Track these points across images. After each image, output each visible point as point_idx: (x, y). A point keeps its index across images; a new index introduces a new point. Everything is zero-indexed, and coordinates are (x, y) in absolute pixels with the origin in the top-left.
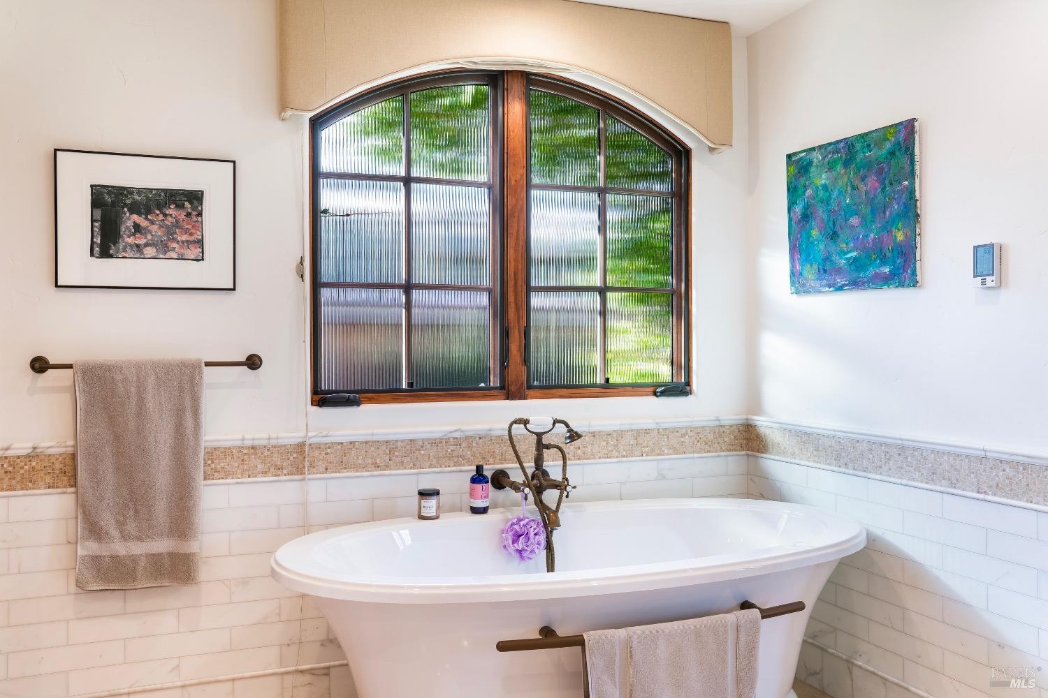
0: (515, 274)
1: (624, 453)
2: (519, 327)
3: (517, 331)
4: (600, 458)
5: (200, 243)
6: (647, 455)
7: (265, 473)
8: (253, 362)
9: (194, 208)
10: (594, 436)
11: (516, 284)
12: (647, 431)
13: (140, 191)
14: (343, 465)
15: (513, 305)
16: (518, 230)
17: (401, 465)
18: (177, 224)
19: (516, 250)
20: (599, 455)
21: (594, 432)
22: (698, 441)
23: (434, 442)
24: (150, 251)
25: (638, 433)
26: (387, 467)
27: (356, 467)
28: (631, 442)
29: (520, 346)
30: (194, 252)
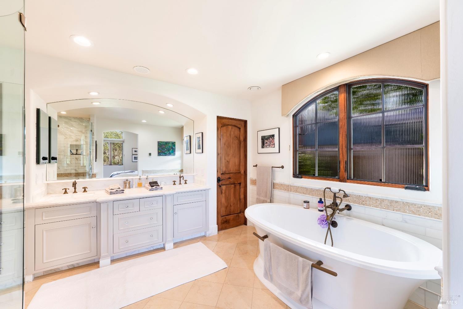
0: (342, 145)
1: (385, 208)
2: (343, 161)
3: (343, 162)
4: (373, 207)
5: (274, 144)
6: (396, 211)
7: (283, 190)
8: (283, 167)
9: (273, 138)
10: (370, 199)
11: (342, 148)
12: (396, 202)
13: (267, 136)
14: (296, 191)
15: (341, 154)
16: (343, 132)
17: (309, 194)
18: (271, 141)
19: (342, 138)
20: (373, 205)
21: (370, 197)
22: (430, 212)
23: (317, 190)
24: (268, 146)
25: (392, 202)
26: (306, 194)
27: (299, 192)
28: (388, 204)
29: (344, 167)
30: (273, 146)
